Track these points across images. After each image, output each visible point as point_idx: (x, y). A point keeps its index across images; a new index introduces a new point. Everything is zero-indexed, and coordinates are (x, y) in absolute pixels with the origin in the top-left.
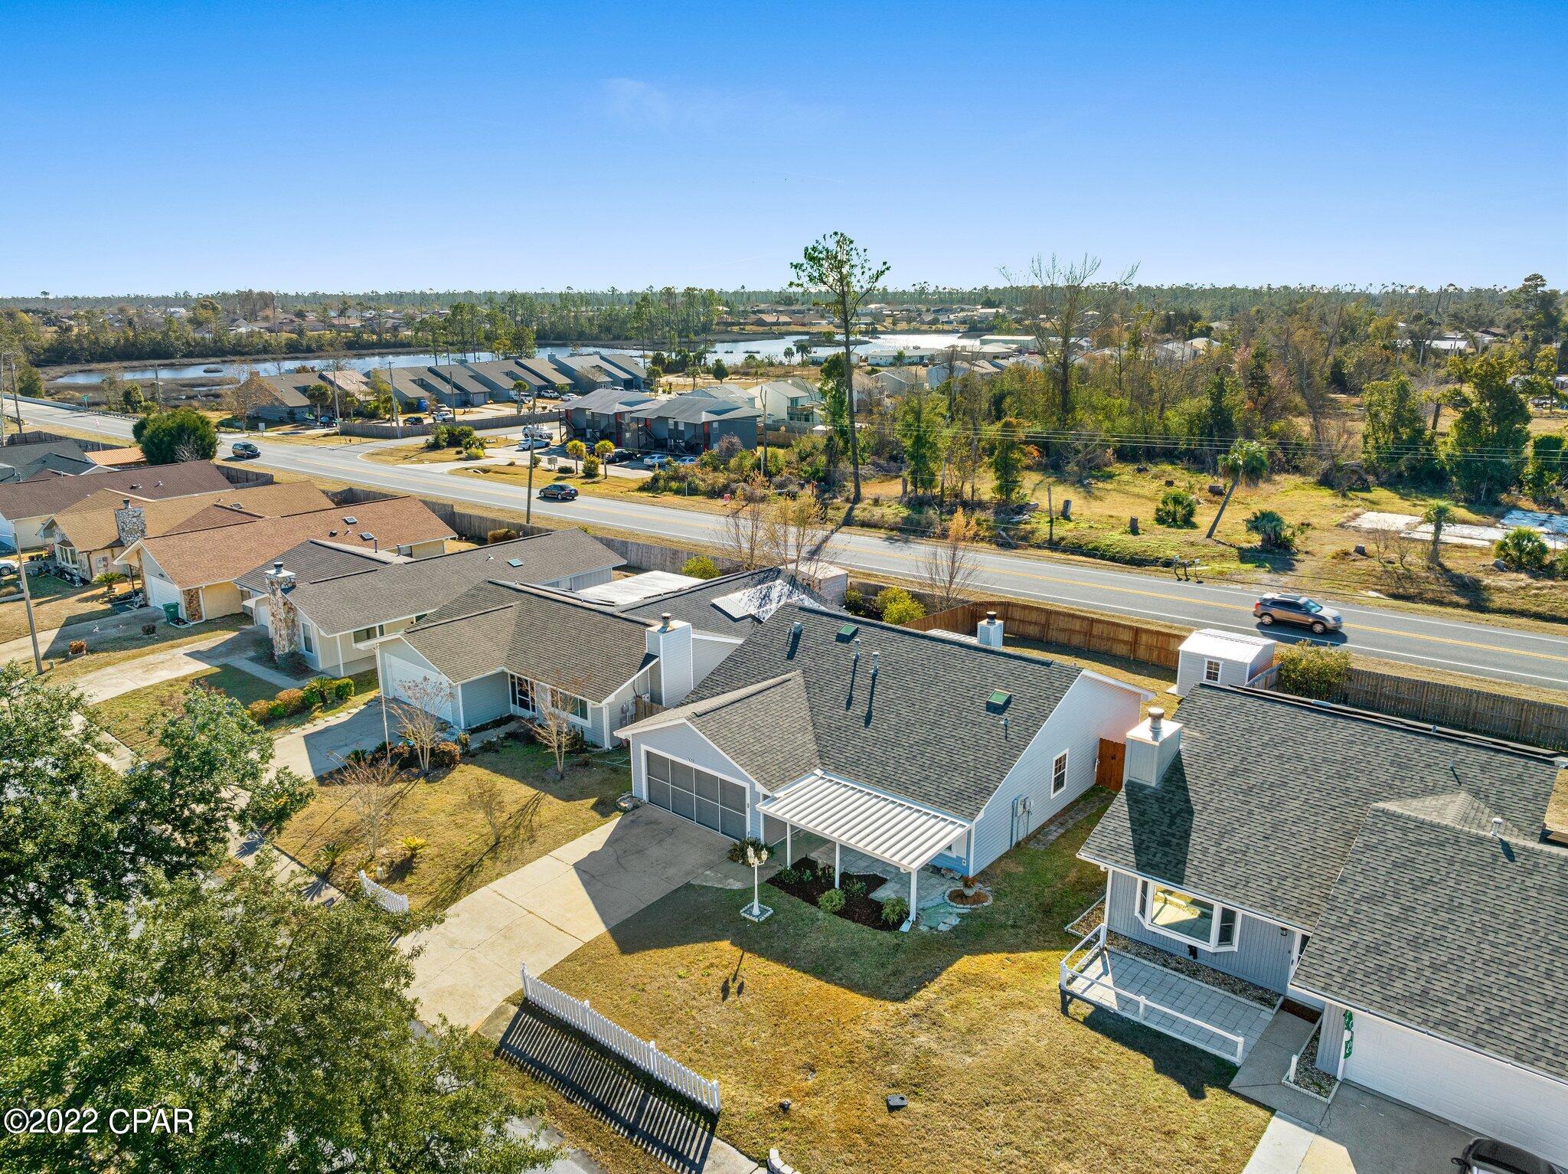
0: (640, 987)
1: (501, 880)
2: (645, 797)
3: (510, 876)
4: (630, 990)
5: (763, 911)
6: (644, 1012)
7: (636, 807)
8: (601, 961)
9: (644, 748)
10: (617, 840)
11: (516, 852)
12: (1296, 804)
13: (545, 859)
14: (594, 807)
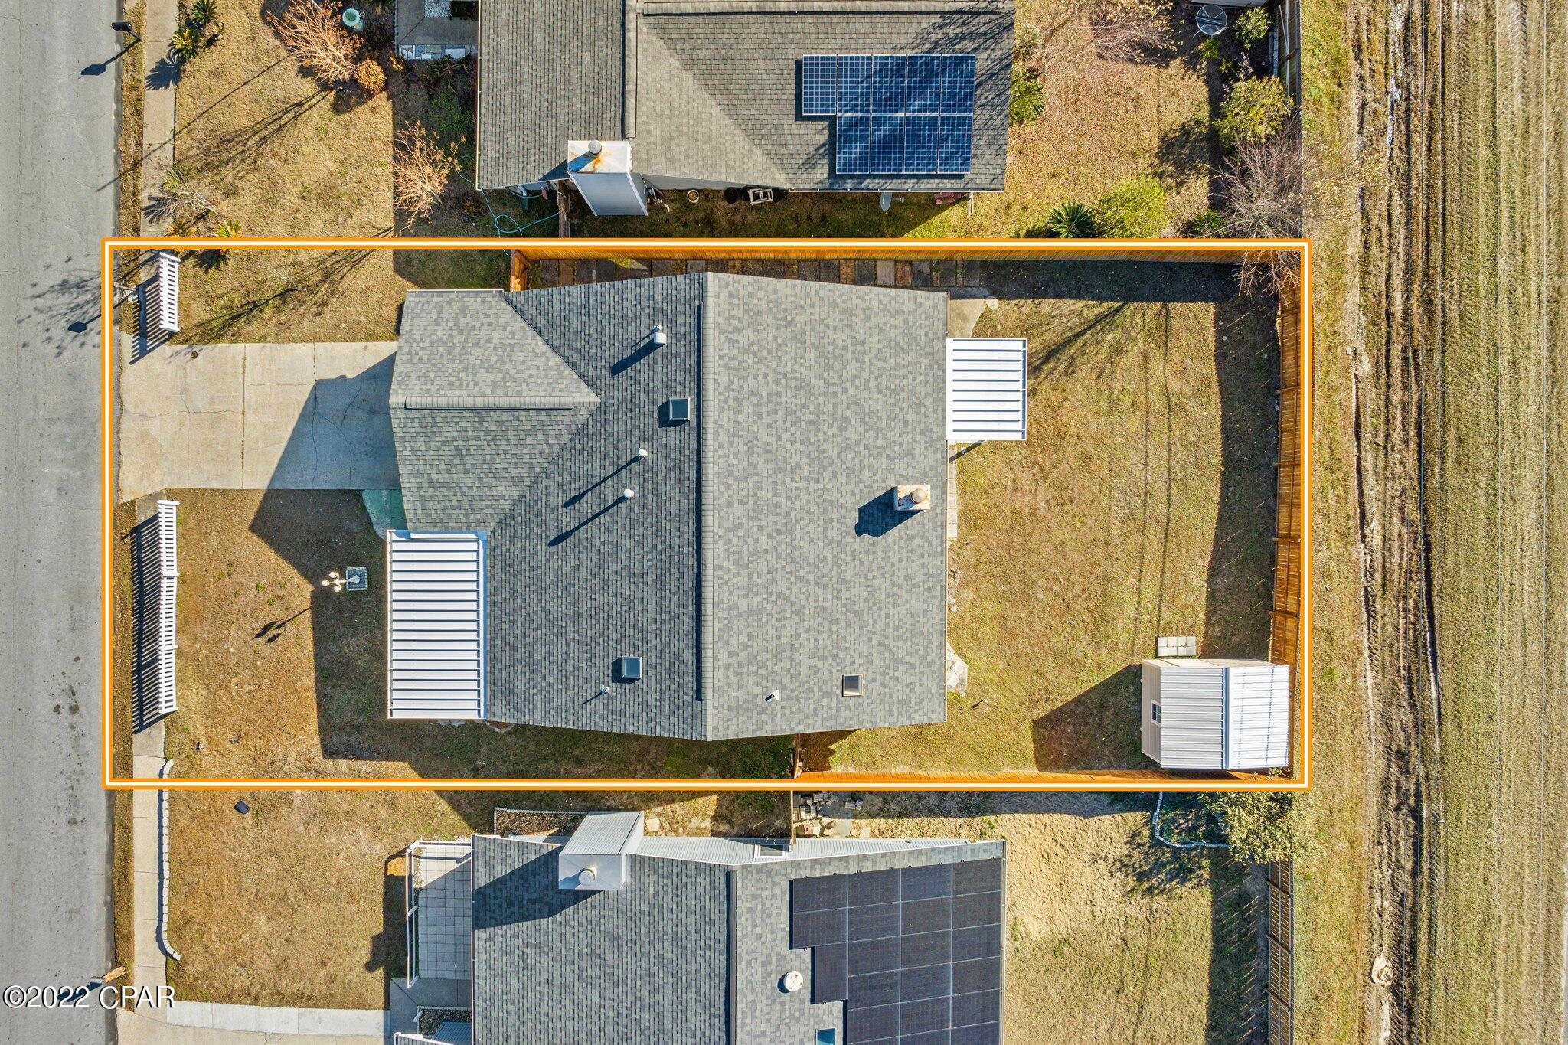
12: (596, 998)
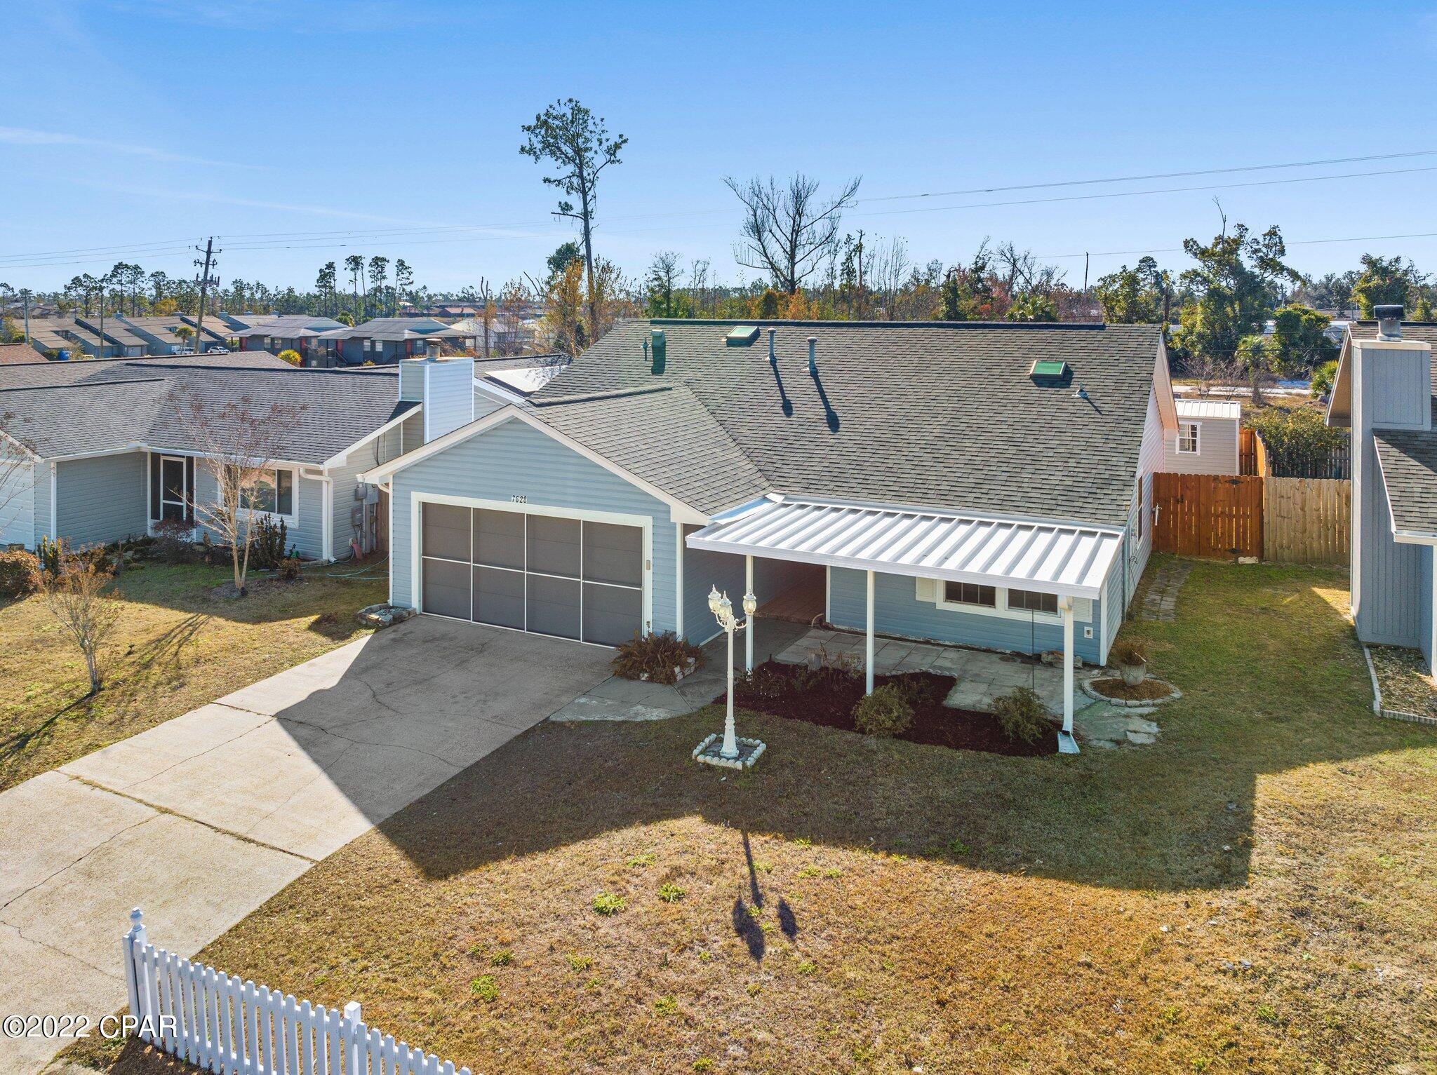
0: (498, 953)
1: (94, 756)
2: (416, 603)
3: (121, 747)
4: (467, 967)
5: (744, 750)
6: (527, 1025)
7: (398, 620)
8: (368, 902)
9: (418, 498)
10: (366, 670)
11: (140, 702)
13: (207, 711)
14: (314, 627)
